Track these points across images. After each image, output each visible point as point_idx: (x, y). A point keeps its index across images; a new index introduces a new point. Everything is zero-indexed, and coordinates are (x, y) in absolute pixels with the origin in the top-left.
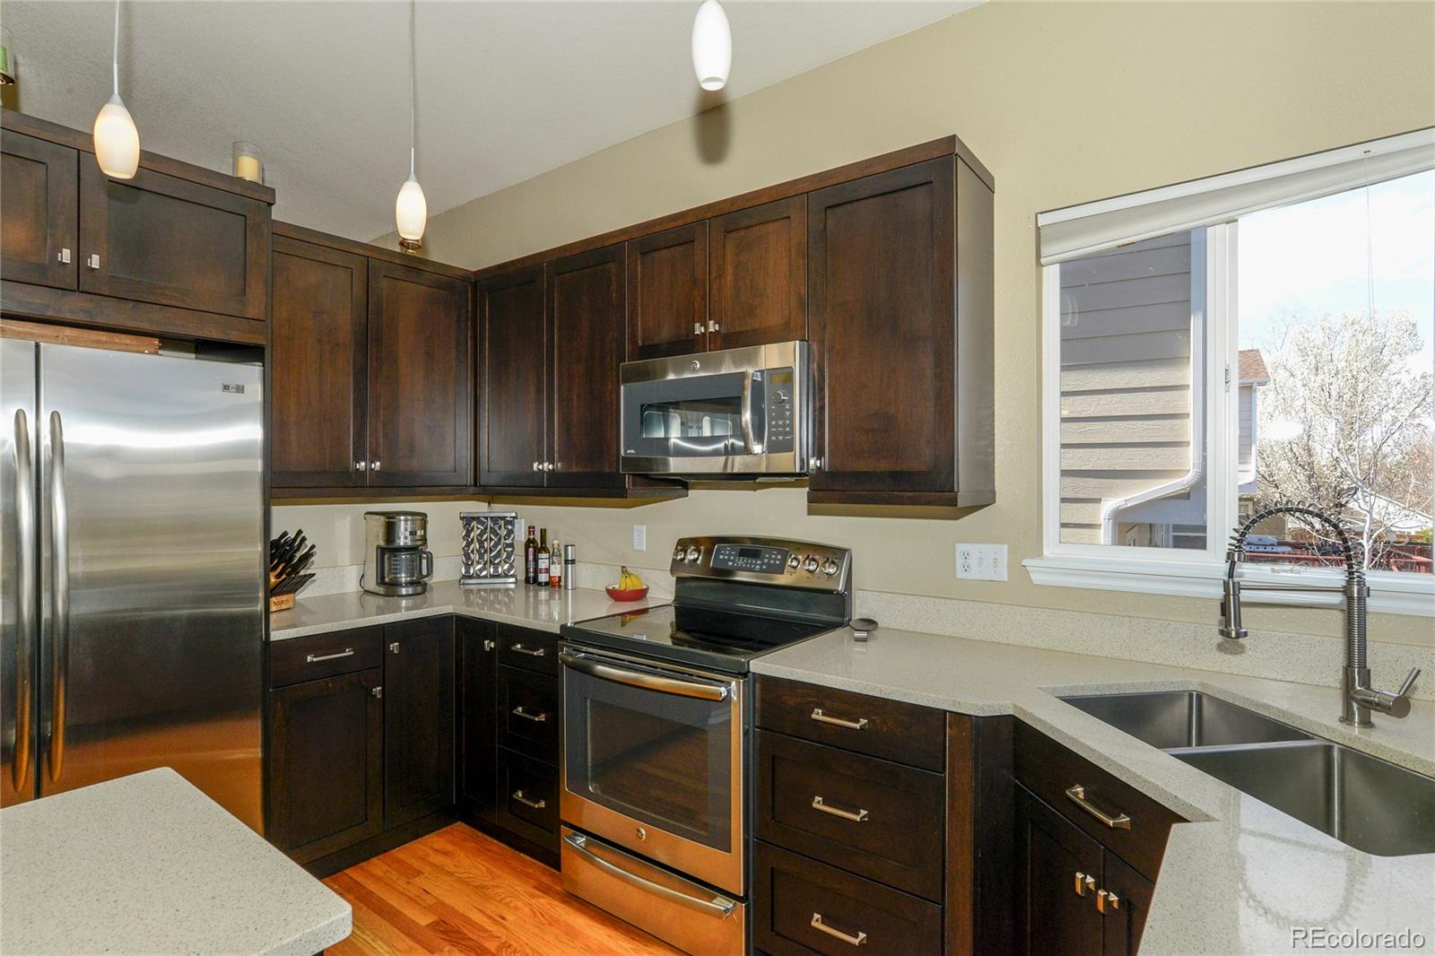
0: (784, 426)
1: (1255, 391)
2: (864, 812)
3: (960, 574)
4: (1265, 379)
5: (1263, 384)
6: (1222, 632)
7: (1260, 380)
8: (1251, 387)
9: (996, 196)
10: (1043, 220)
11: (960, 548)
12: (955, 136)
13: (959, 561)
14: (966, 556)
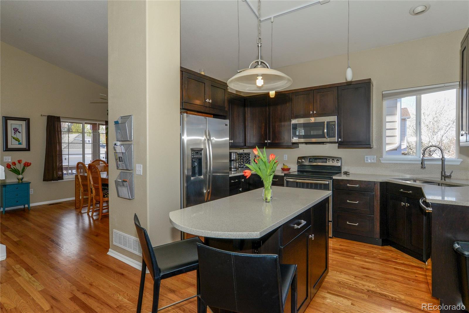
0: (333, 132)
1: (406, 120)
2: (358, 202)
3: (366, 162)
4: (409, 117)
5: (409, 118)
6: (421, 167)
7: (408, 117)
8: (405, 119)
9: (374, 87)
10: (383, 93)
11: (366, 156)
12: (370, 79)
13: (366, 159)
14: (367, 158)
